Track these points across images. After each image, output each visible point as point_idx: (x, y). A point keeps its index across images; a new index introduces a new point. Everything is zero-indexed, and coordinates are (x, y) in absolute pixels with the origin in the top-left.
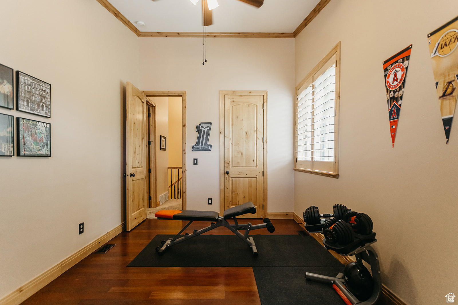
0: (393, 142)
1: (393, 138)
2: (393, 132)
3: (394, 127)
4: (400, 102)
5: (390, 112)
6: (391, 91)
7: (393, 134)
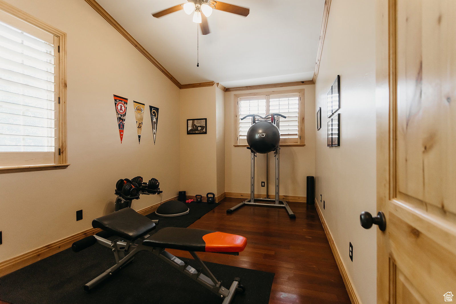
0: (121, 140)
1: (121, 139)
2: (121, 136)
3: (122, 133)
4: (124, 122)
5: (119, 125)
6: (119, 114)
7: (122, 136)
